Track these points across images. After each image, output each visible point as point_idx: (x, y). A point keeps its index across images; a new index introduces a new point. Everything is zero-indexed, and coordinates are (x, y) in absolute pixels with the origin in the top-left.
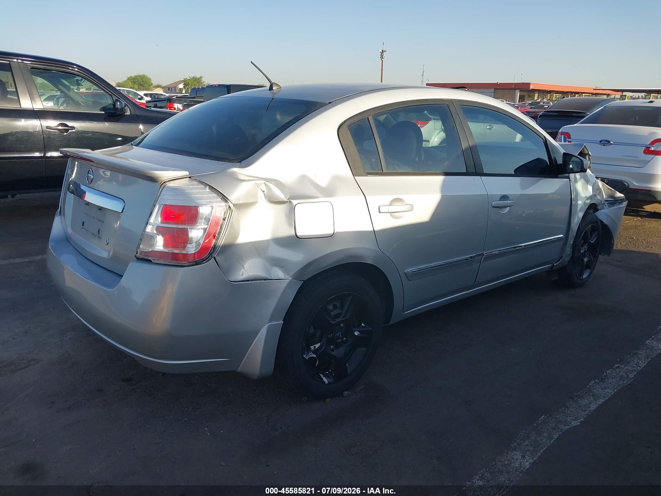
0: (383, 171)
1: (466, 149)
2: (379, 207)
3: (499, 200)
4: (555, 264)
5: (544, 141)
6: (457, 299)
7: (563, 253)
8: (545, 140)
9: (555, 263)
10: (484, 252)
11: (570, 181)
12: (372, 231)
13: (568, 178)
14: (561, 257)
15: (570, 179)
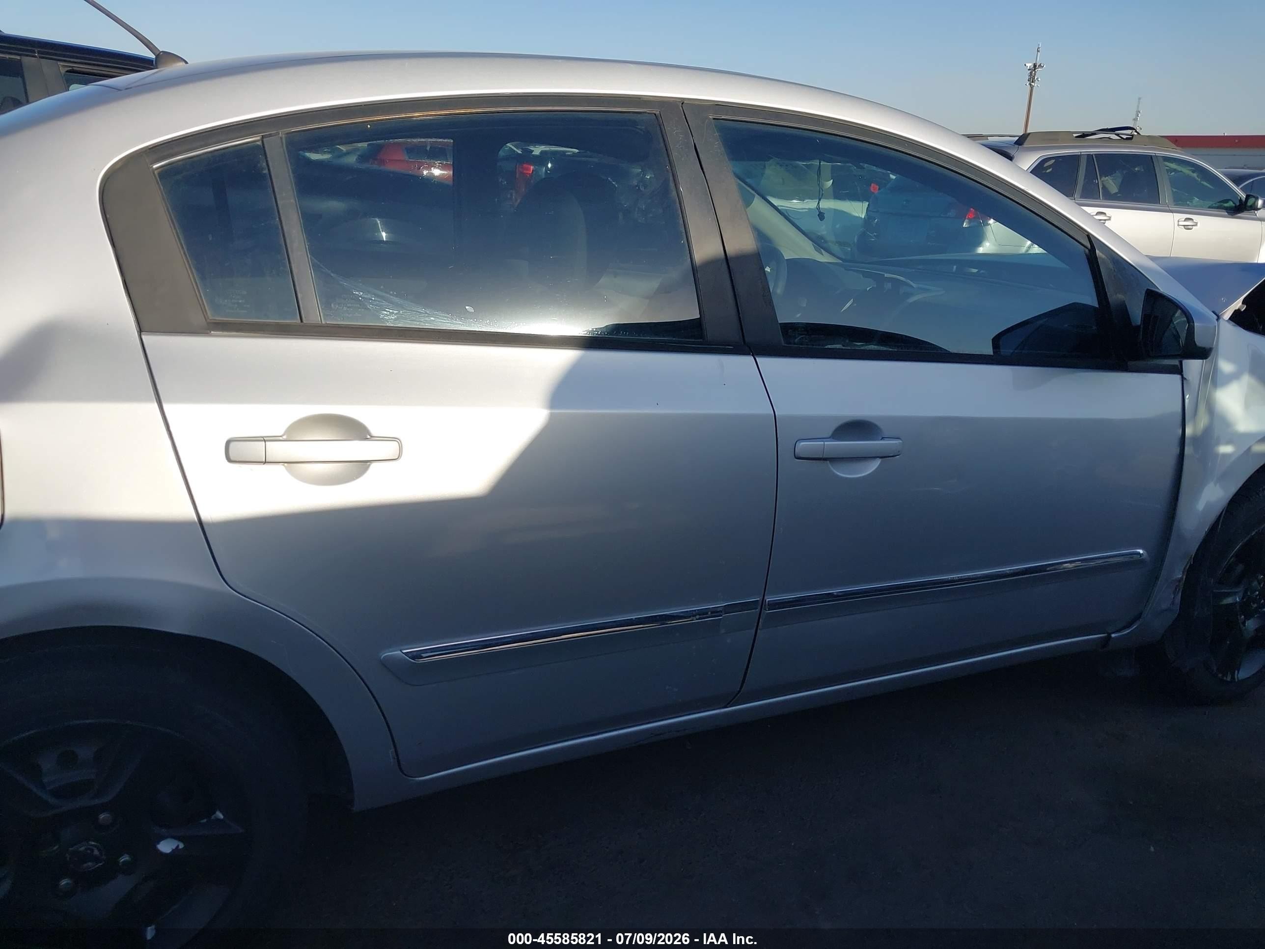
0: (302, 321)
1: (711, 264)
2: (228, 443)
3: (830, 433)
4: (1113, 635)
5: (1087, 251)
6: (685, 730)
7: (1147, 602)
8: (1089, 246)
9: (1113, 633)
10: (766, 597)
11: (1185, 381)
12: (194, 523)
13: (1178, 370)
14: (1138, 617)
15: (1184, 376)
